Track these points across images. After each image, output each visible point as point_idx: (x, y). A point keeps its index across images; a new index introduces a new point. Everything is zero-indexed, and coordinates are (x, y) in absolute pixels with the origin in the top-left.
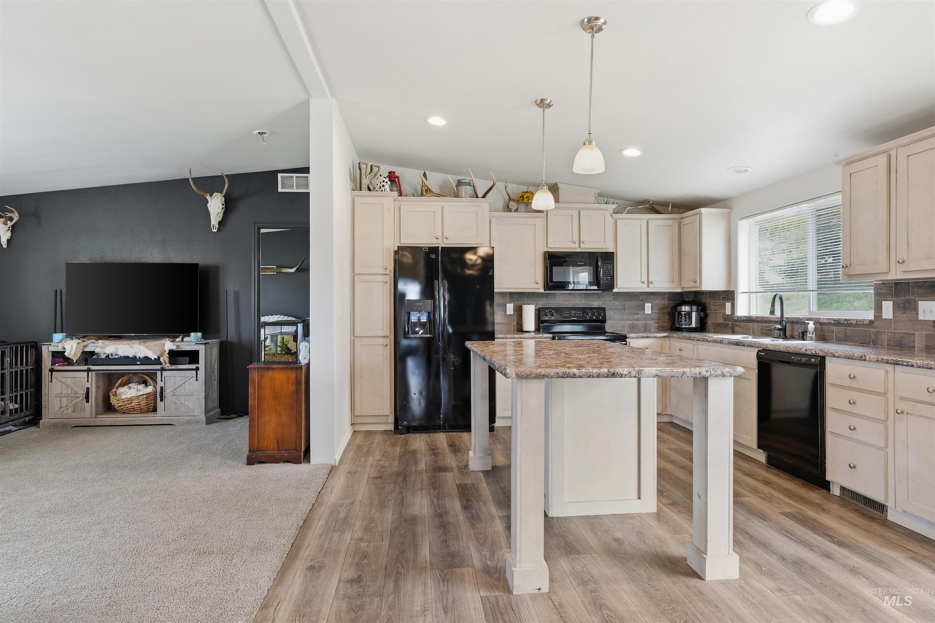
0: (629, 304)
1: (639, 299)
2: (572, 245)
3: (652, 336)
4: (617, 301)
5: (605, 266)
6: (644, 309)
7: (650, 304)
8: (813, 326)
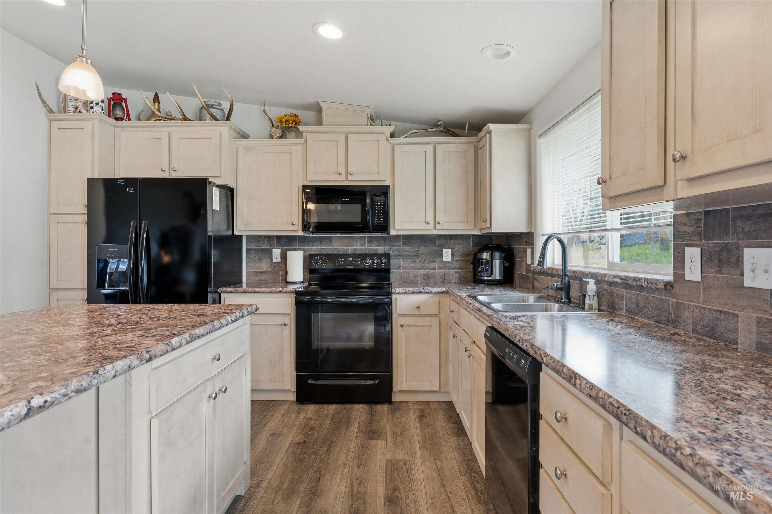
0: (422, 249)
1: (435, 244)
2: (338, 178)
3: (426, 291)
4: (408, 245)
5: (376, 202)
6: (441, 255)
7: (450, 250)
8: (595, 287)
